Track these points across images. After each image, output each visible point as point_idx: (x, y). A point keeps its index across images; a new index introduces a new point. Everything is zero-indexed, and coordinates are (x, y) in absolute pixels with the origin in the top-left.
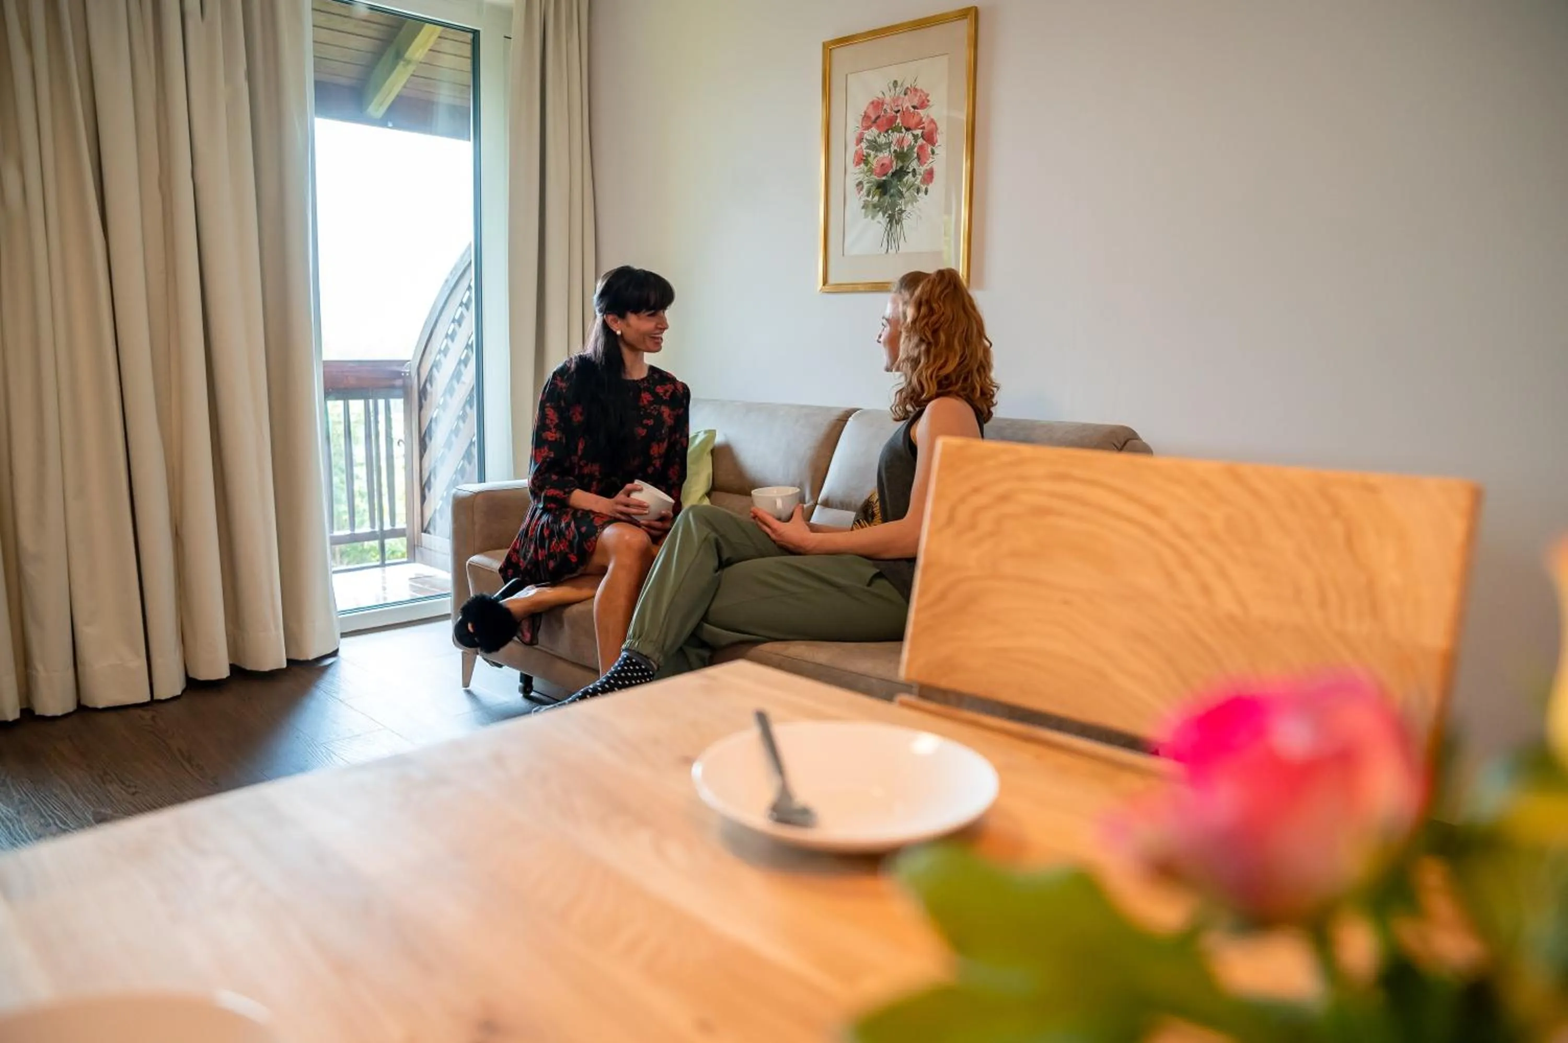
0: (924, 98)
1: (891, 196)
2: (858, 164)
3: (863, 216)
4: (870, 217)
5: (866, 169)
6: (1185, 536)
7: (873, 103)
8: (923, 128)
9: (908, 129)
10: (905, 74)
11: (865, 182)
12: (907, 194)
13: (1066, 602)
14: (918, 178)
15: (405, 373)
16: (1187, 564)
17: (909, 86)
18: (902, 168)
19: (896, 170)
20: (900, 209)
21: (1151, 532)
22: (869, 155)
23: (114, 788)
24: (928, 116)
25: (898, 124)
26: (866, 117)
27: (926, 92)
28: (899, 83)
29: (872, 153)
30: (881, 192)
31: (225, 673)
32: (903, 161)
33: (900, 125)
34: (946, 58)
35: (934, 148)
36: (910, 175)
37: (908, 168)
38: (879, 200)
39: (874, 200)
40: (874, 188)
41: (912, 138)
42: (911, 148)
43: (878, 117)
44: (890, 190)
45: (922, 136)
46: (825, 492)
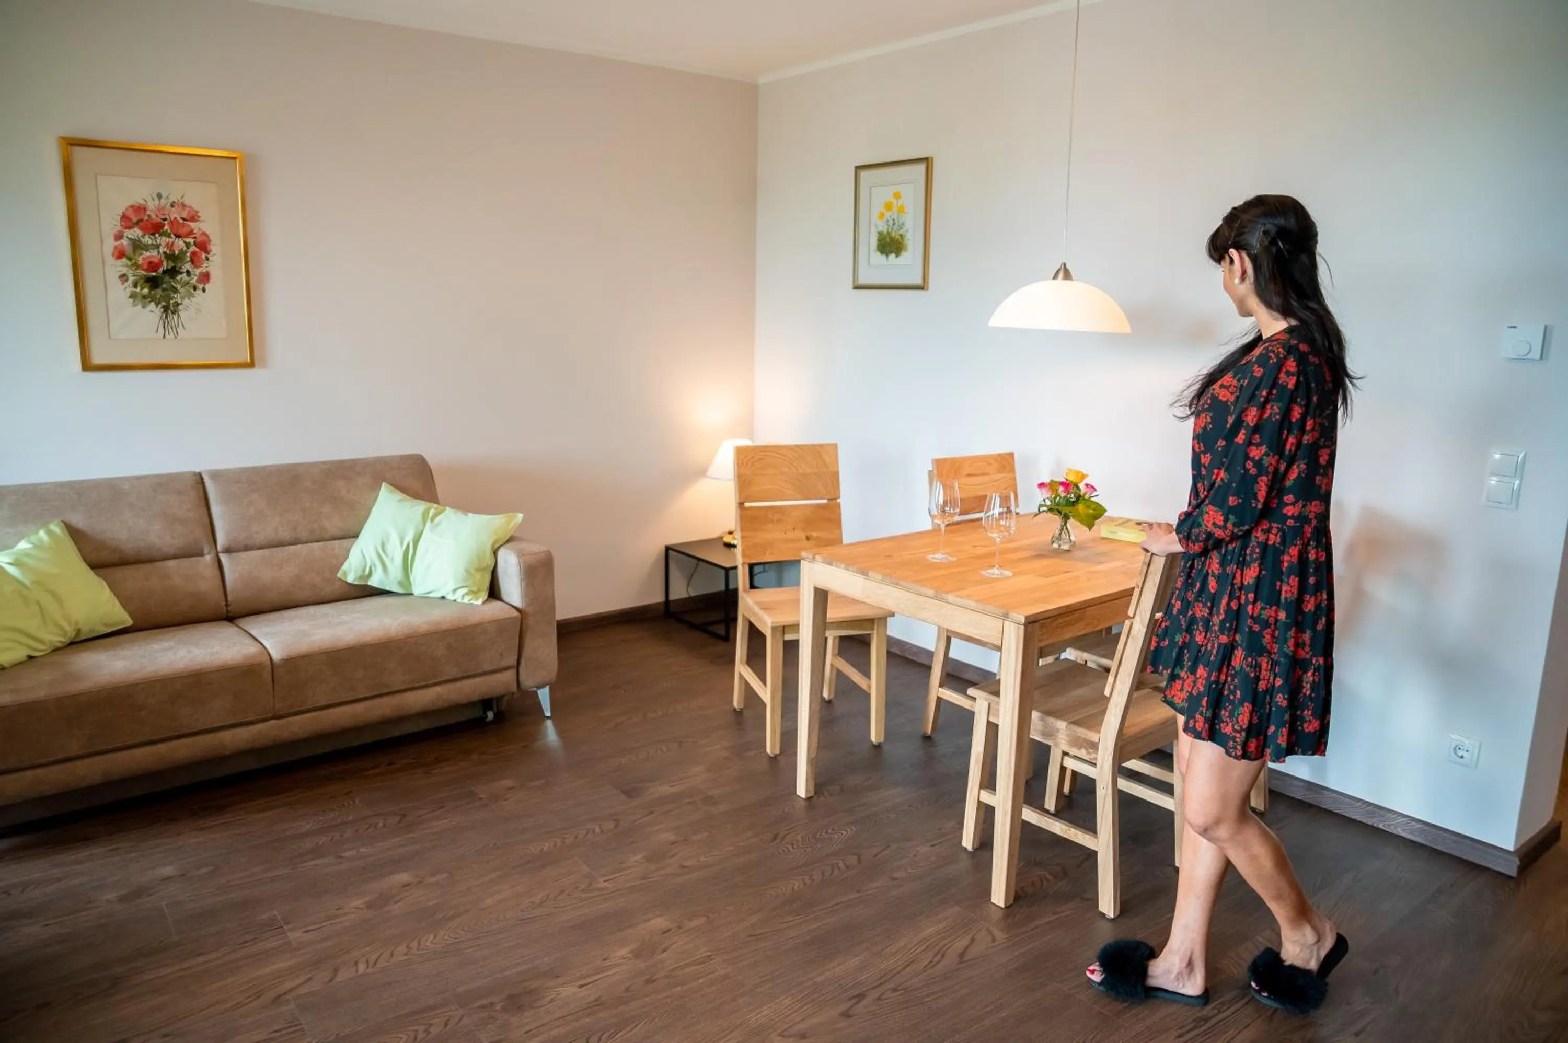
0: (194, 213)
1: (164, 290)
2: (119, 258)
3: (131, 306)
4: (140, 306)
5: (129, 263)
7: (132, 207)
8: (195, 238)
9: (178, 236)
10: (171, 189)
11: (130, 275)
12: (182, 290)
14: (193, 278)
17: (176, 201)
18: (173, 267)
19: (167, 269)
20: (176, 302)
22: (131, 251)
24: (199, 229)
25: (167, 230)
26: (125, 218)
27: (195, 208)
28: (164, 196)
29: (136, 251)
30: (150, 286)
32: (175, 262)
34: (214, 185)
35: (208, 255)
36: (184, 274)
37: (181, 268)
38: (149, 292)
39: (142, 291)
40: (142, 281)
41: (184, 244)
42: (183, 252)
43: (141, 220)
44: (161, 285)
45: (195, 244)
46: (222, 540)
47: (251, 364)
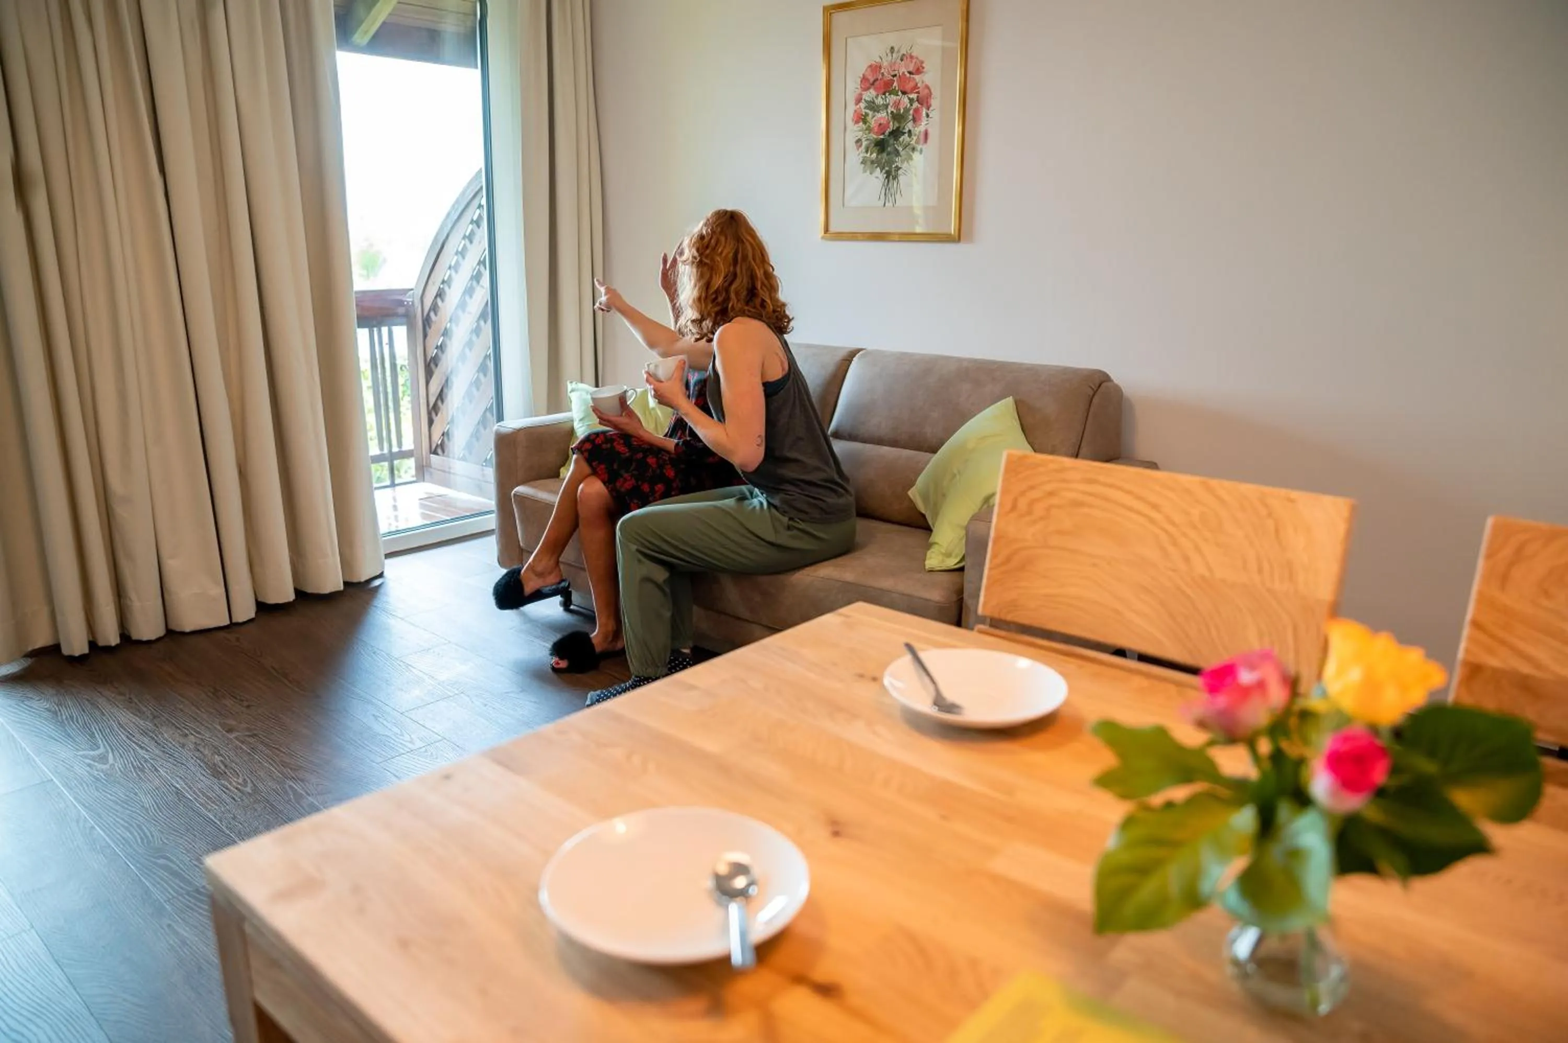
0: (919, 65)
1: (889, 154)
2: (857, 122)
3: (862, 171)
4: (868, 172)
5: (864, 127)
6: (1173, 523)
7: (871, 66)
8: (918, 93)
9: (904, 93)
10: (903, 41)
11: (863, 140)
12: (902, 153)
13: (1094, 565)
14: (913, 139)
15: (408, 302)
16: (1175, 543)
17: (905, 53)
18: (898, 128)
19: (893, 130)
20: (897, 166)
21: (1152, 521)
22: (867, 114)
23: (228, 702)
24: (923, 82)
25: (895, 87)
26: (864, 79)
27: (921, 58)
28: (896, 49)
29: (870, 113)
30: (878, 151)
31: (291, 597)
32: (899, 122)
33: (897, 88)
34: (940, 27)
35: (928, 112)
36: (907, 135)
37: (904, 128)
38: (877, 157)
39: (872, 156)
40: (873, 145)
41: (908, 101)
42: (907, 110)
43: (876, 80)
44: (887, 148)
45: (918, 100)
47: (957, 238)
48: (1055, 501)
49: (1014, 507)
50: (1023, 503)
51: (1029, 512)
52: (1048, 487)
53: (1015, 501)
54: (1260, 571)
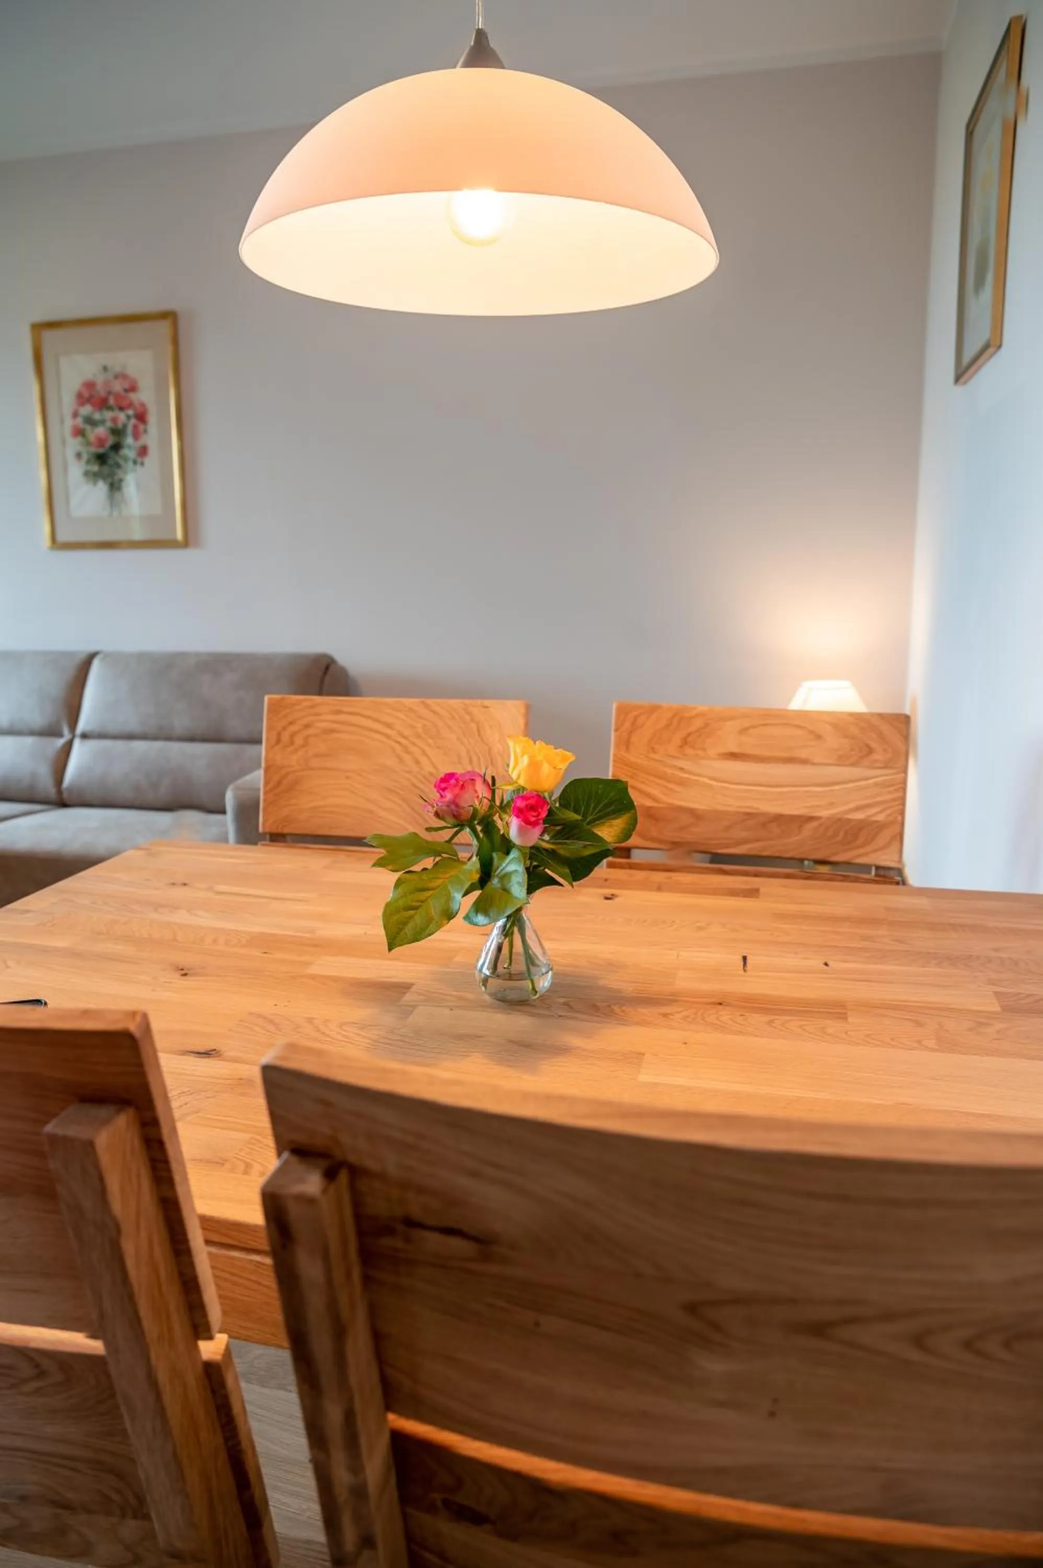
0: (133, 383)
1: (110, 467)
2: (75, 436)
3: (85, 484)
4: (91, 484)
5: (83, 441)
6: (403, 737)
7: (85, 384)
8: (134, 409)
9: (121, 409)
10: (114, 360)
11: (83, 453)
12: (124, 466)
13: (348, 778)
14: (133, 452)
16: (407, 751)
17: (118, 372)
18: (117, 442)
19: (113, 444)
20: (120, 478)
21: (388, 736)
22: (85, 429)
24: (138, 399)
25: (111, 403)
26: (79, 396)
27: (134, 378)
28: (109, 369)
29: (88, 428)
30: (99, 464)
32: (118, 437)
33: (113, 405)
34: (149, 351)
35: (146, 426)
36: (126, 449)
37: (123, 443)
38: (99, 470)
39: (94, 469)
40: (94, 458)
41: (126, 417)
42: (125, 426)
43: (91, 396)
44: (108, 461)
45: (135, 416)
46: (81, 726)
47: (186, 544)
48: (310, 731)
49: (278, 741)
50: (285, 737)
51: (292, 743)
52: (305, 721)
53: (279, 734)
54: (471, 762)
